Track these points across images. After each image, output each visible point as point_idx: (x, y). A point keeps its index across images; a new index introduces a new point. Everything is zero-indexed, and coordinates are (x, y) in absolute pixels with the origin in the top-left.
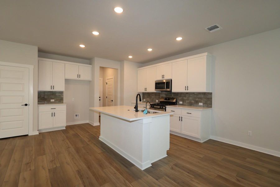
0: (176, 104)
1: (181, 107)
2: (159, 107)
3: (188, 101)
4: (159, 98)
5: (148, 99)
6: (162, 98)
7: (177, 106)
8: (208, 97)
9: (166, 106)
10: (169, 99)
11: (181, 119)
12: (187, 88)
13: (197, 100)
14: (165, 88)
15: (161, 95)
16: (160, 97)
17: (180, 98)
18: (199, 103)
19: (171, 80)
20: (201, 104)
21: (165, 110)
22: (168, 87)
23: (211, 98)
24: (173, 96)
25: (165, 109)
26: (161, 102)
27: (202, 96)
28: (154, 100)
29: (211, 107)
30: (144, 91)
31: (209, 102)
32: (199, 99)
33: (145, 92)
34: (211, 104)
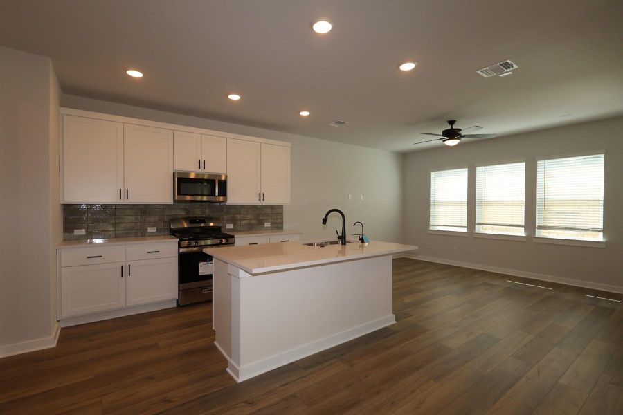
3: (246, 222)
10: (203, 221)
12: (261, 196)
13: (261, 218)
15: (168, 213)
18: (265, 224)
27: (269, 211)
29: (282, 228)
32: (264, 217)
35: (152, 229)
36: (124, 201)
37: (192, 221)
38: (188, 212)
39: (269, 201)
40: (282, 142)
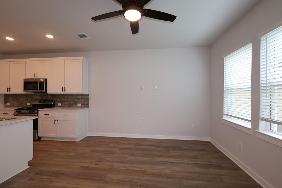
0: (54, 107)
1: (60, 109)
2: (28, 111)
3: (68, 103)
4: (32, 100)
5: (15, 102)
6: (36, 100)
7: (56, 108)
8: (85, 98)
9: (38, 110)
10: (45, 101)
11: (56, 122)
12: (64, 89)
13: (76, 101)
14: (37, 89)
15: (34, 97)
17: (58, 100)
18: (78, 104)
19: (46, 80)
20: (79, 105)
21: (36, 115)
22: (41, 88)
23: (88, 99)
24: (50, 97)
25: (37, 113)
26: (34, 105)
27: (80, 97)
28: (24, 103)
29: (88, 107)
30: (6, 92)
31: (86, 103)
32: (77, 100)
33: (8, 93)
34: (88, 104)
37: (40, 101)
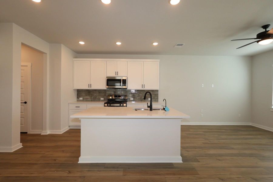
4: (105, 95)
5: (88, 97)
8: (155, 94)
10: (120, 96)
12: (143, 86)
14: (121, 86)
15: (108, 93)
16: (107, 95)
17: (130, 95)
23: (158, 94)
24: (123, 93)
28: (97, 98)
31: (156, 97)
35: (102, 99)
36: (90, 88)
37: (116, 96)
38: (115, 92)
39: (147, 88)
40: (153, 60)
